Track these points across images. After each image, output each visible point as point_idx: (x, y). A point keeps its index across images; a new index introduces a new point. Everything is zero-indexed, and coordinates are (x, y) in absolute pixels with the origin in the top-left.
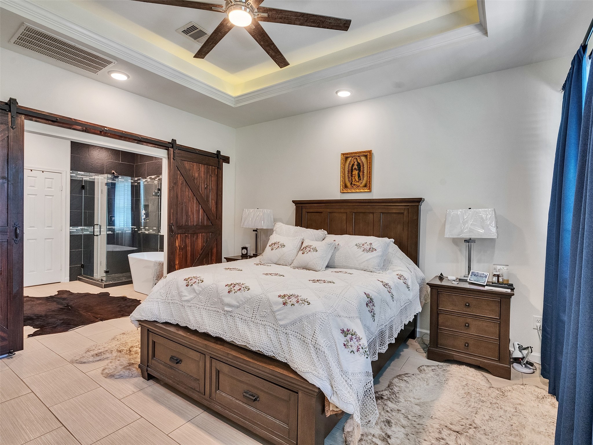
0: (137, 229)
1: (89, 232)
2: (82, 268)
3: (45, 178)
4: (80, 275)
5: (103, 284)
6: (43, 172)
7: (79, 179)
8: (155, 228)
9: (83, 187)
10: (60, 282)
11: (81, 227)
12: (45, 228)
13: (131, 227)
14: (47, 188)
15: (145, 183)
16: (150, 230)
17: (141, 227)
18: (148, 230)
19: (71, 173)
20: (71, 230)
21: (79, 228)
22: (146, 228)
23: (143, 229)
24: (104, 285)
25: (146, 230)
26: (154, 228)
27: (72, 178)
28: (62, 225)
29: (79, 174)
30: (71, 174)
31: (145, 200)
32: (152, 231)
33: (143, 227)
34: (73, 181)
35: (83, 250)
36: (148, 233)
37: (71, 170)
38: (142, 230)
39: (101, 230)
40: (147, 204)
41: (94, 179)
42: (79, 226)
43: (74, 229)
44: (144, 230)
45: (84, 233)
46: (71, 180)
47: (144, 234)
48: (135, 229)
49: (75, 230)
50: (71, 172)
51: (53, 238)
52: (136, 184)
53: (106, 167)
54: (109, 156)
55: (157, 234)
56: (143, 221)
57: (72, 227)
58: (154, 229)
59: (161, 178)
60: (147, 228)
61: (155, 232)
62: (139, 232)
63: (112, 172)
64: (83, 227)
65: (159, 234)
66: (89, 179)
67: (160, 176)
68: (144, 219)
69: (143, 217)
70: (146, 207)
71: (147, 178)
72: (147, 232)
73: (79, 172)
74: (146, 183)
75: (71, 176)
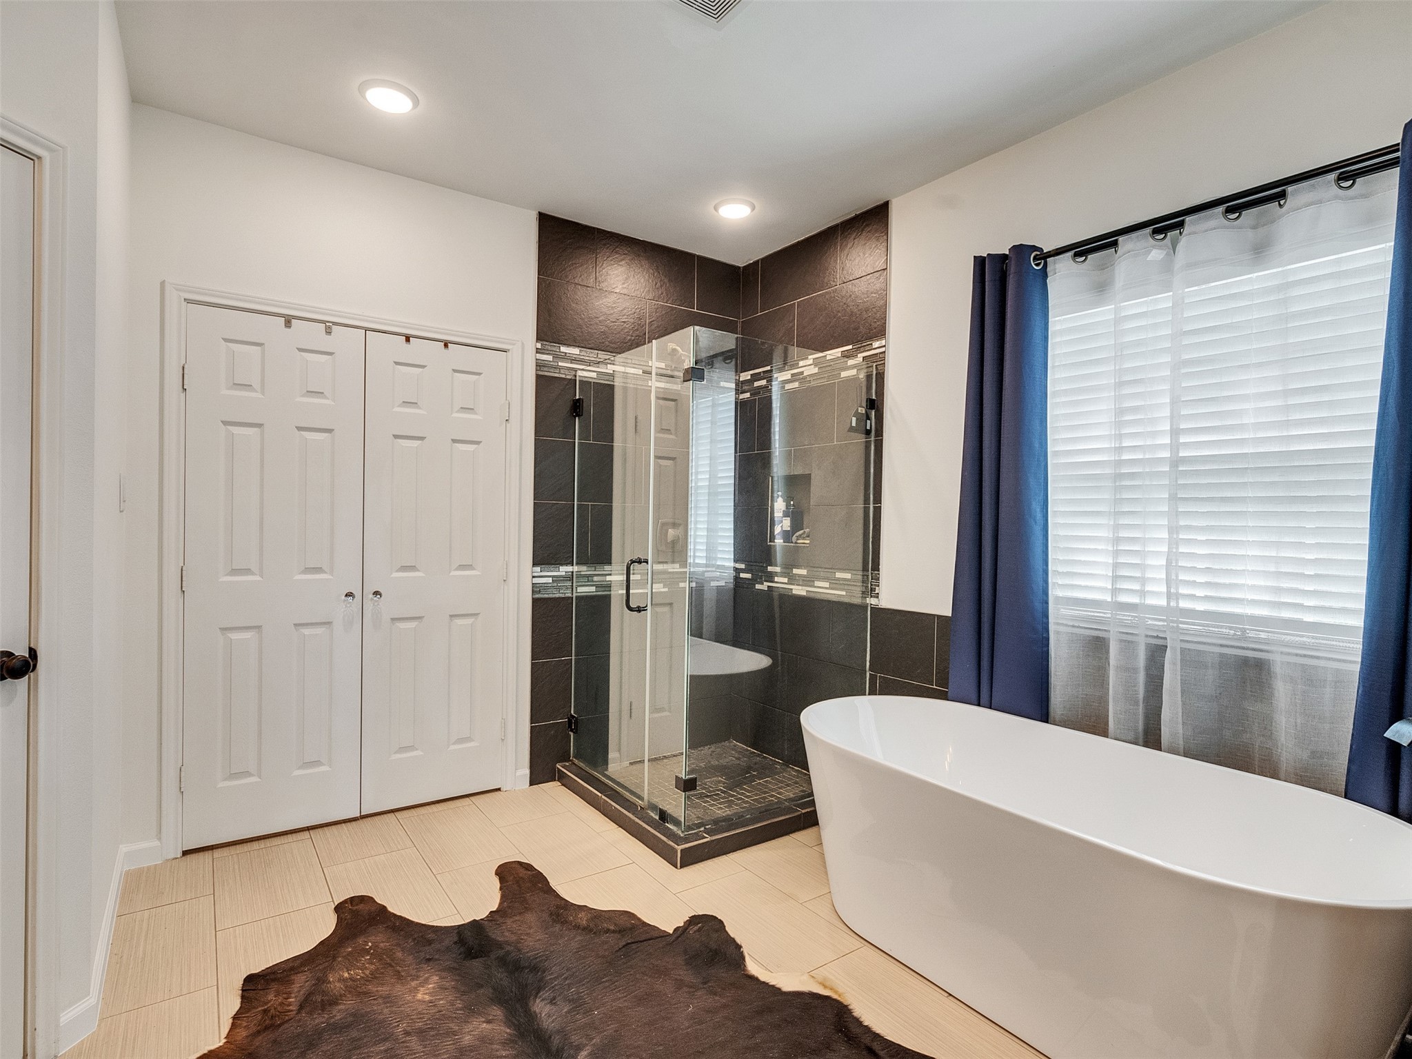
0: (748, 576)
1: (593, 589)
2: (572, 730)
3: (455, 371)
4: (565, 757)
5: (679, 848)
6: (446, 345)
7: (564, 376)
8: (848, 576)
9: (577, 408)
10: (499, 789)
11: (569, 568)
12: (453, 573)
13: (732, 564)
14: (458, 412)
15: (788, 386)
16: (817, 583)
17: (770, 569)
18: (808, 581)
19: (538, 351)
20: (536, 581)
21: (564, 570)
22: (795, 571)
23: (783, 575)
24: (682, 850)
25: (792, 579)
26: (839, 575)
27: (541, 373)
28: (506, 559)
29: (565, 357)
30: (540, 356)
31: (789, 457)
32: (827, 585)
33: (778, 569)
34: (544, 383)
35: (573, 658)
36: (804, 593)
37: (537, 339)
38: (776, 579)
39: (632, 577)
40: (799, 471)
41: (612, 375)
42: (562, 565)
43: (547, 576)
44: (786, 580)
45: (580, 589)
46: (538, 377)
47: (788, 599)
48: (742, 575)
49: (550, 580)
50: (539, 346)
51: (478, 614)
52: (748, 395)
53: (649, 327)
54: (661, 286)
55: (857, 600)
56: (779, 541)
57: (538, 569)
58: (839, 579)
59: (883, 349)
60: (803, 572)
61: (844, 593)
62: (758, 587)
63: (669, 350)
64: (576, 568)
65: (873, 601)
66: (594, 375)
67: (876, 344)
68: (787, 536)
69: (782, 524)
70: (797, 484)
71: (801, 363)
72: (799, 591)
73: (563, 349)
74: (796, 385)
75: (540, 365)
